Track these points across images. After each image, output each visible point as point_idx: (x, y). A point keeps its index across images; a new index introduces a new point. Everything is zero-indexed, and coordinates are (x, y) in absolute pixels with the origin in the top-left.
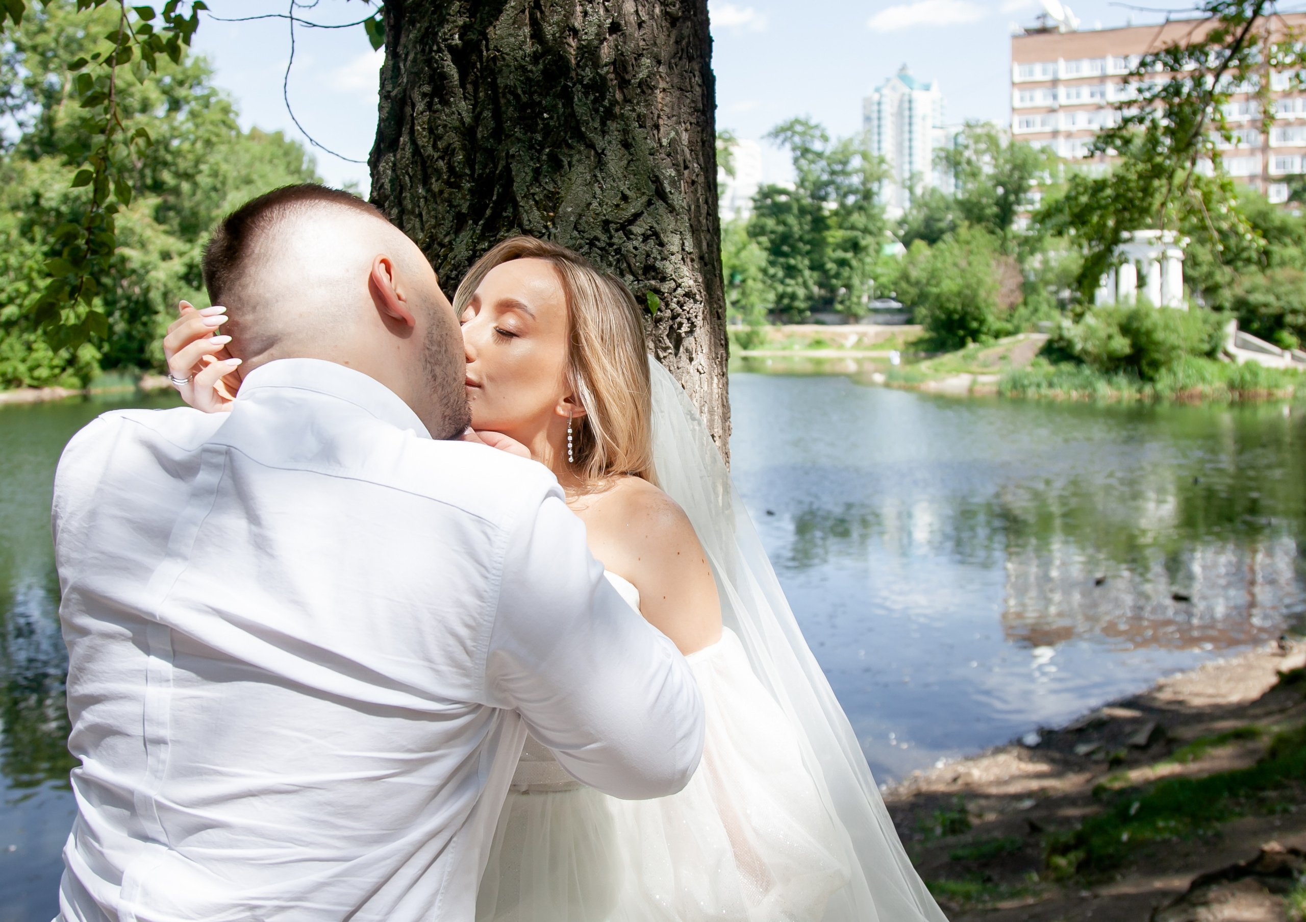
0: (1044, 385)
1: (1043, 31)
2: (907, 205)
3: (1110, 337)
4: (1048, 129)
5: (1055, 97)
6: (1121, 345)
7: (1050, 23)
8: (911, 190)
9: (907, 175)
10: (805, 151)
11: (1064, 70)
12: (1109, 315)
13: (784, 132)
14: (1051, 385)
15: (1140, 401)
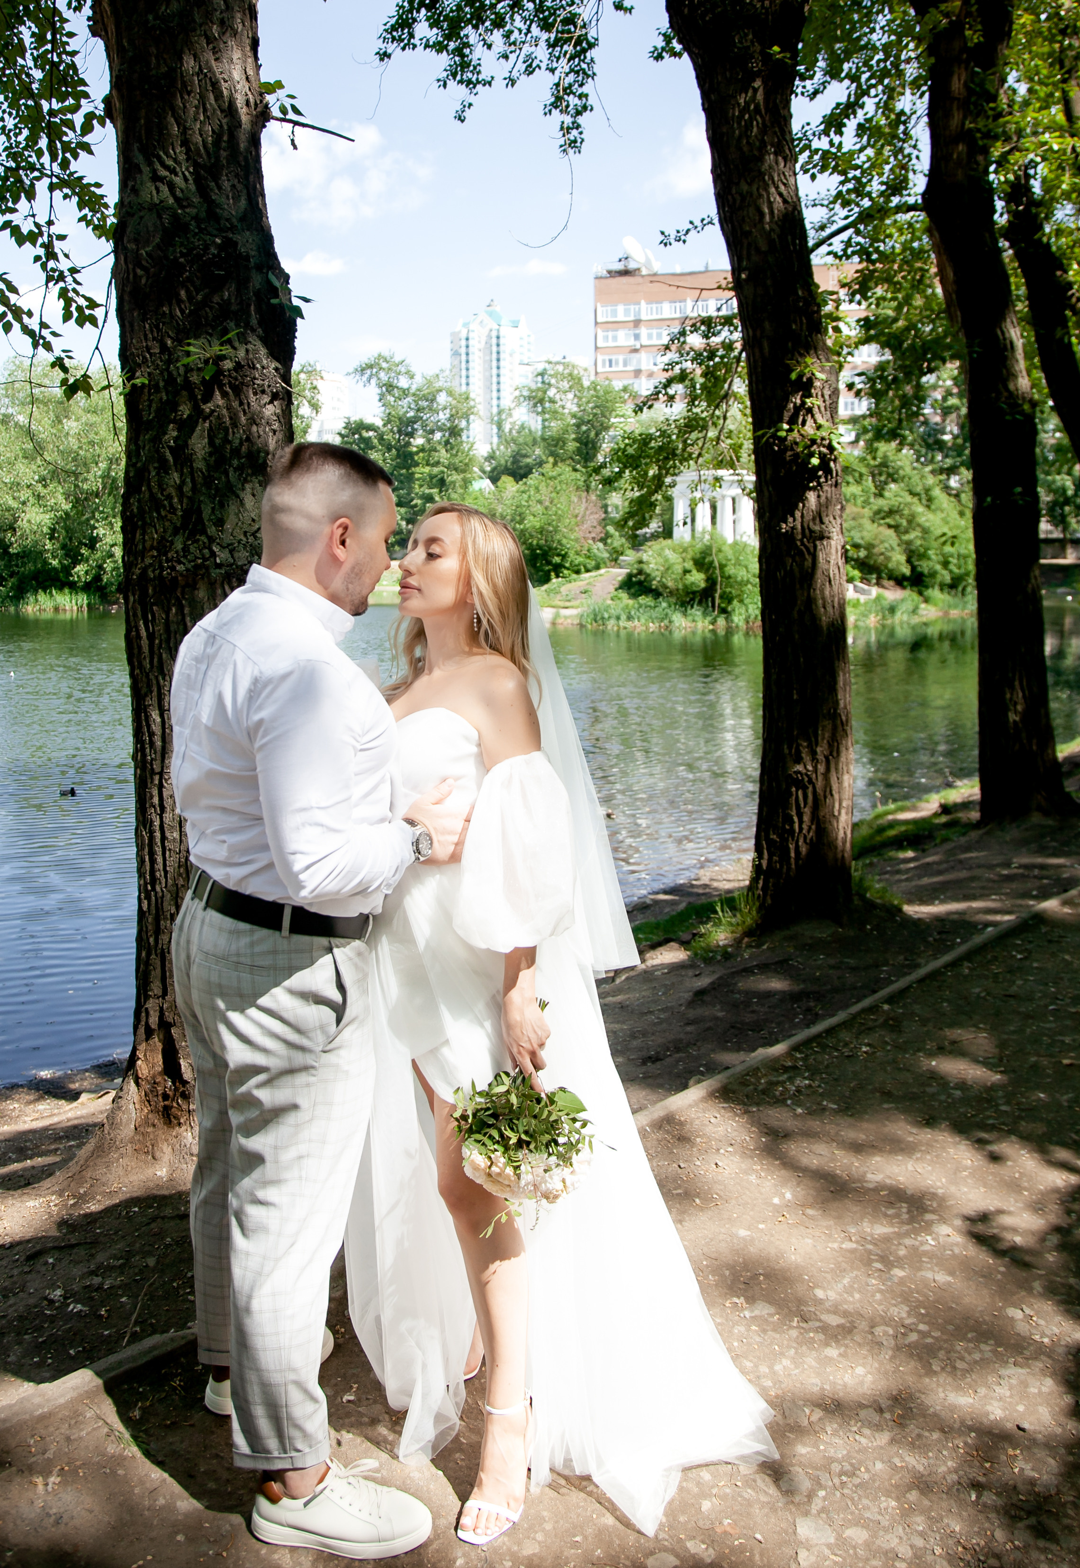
0: (624, 617)
1: (626, 273)
2: (495, 440)
3: (686, 572)
4: (630, 368)
5: (637, 337)
6: (698, 579)
7: (632, 266)
8: (500, 427)
9: (495, 410)
10: (390, 387)
11: (646, 311)
12: (685, 550)
13: (367, 369)
14: (629, 618)
15: (713, 632)
